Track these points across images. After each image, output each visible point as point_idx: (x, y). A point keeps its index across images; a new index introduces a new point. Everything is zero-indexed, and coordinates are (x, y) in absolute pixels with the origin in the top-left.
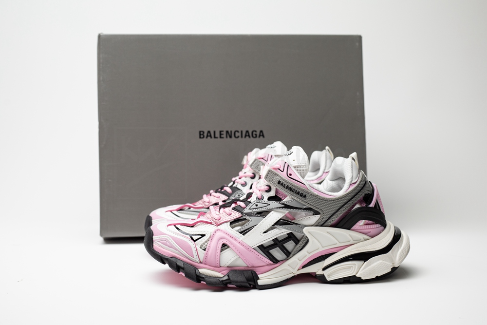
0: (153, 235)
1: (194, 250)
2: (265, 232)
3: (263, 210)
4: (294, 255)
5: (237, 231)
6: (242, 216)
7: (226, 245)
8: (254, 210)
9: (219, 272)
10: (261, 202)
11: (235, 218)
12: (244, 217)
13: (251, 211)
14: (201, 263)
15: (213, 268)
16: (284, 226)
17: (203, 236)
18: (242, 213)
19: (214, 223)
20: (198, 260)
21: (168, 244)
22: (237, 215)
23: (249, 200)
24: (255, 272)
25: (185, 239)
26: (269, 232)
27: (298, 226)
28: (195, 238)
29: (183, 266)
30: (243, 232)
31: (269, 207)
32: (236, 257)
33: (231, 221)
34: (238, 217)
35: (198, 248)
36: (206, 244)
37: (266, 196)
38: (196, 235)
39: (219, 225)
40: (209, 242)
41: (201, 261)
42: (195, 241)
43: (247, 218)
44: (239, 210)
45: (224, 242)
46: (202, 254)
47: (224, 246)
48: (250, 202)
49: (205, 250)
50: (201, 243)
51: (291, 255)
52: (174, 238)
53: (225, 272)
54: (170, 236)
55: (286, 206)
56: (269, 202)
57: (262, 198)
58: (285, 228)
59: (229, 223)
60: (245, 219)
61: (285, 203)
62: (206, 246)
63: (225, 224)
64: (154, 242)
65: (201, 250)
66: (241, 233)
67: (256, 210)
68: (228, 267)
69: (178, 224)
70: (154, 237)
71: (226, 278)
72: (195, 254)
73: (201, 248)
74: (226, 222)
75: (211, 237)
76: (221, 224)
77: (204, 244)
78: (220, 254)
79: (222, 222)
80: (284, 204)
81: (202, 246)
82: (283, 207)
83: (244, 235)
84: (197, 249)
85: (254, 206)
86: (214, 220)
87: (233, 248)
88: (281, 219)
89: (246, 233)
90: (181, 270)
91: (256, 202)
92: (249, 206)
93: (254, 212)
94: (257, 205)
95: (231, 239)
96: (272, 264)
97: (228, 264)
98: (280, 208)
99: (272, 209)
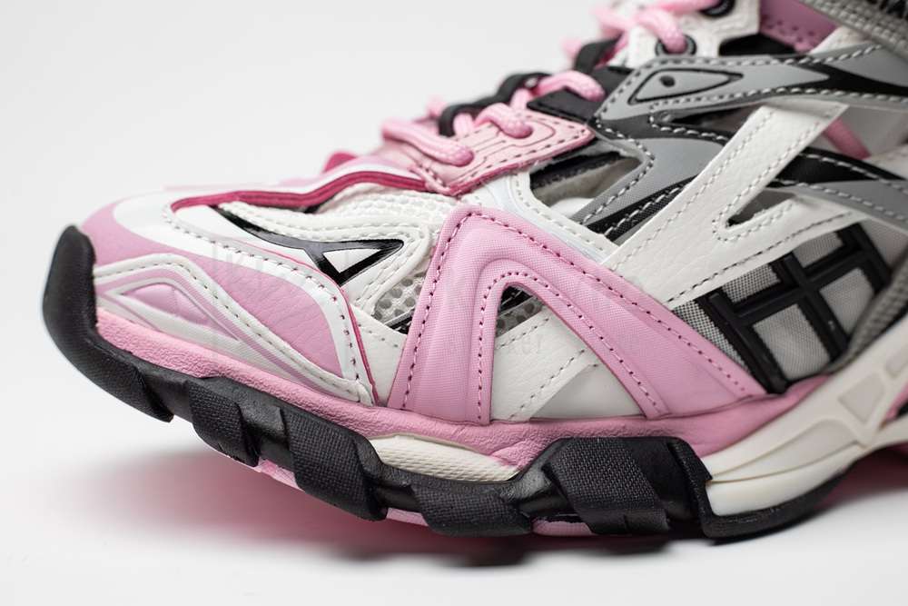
0: (92, 258)
1: (338, 328)
2: (733, 221)
3: (704, 102)
4: (866, 346)
5: (578, 218)
6: (593, 141)
7: (523, 297)
8: (661, 106)
9: (489, 453)
10: (684, 64)
11: (556, 147)
12: (607, 146)
13: (641, 109)
14: (379, 402)
15: (452, 429)
16: (830, 187)
17: (387, 247)
18: (592, 123)
19: (437, 185)
20: (362, 388)
21: (182, 300)
22: (565, 134)
23: (615, 62)
24: (685, 446)
25: (283, 272)
26: (758, 218)
27: (896, 185)
28: (341, 261)
29: (278, 425)
30: (615, 226)
31: (737, 89)
32: (582, 363)
33: (537, 166)
34: (569, 142)
35: (364, 315)
36: (408, 291)
37: (709, 37)
38: (345, 244)
39: (469, 191)
40: (426, 284)
41: (383, 393)
42: (340, 278)
43: (626, 146)
44: (567, 108)
45: (514, 279)
46: (385, 348)
47: (516, 302)
48: (624, 72)
49: (403, 326)
50: (378, 290)
51: (854, 348)
52: (213, 269)
53: (523, 452)
54: (196, 259)
55: (839, 80)
56: (731, 63)
57: (690, 46)
58: (833, 198)
59: (524, 179)
60: (614, 156)
61: (829, 61)
62: (410, 302)
63: (505, 182)
64: (100, 300)
65: (381, 328)
66: (597, 227)
67: (671, 104)
68: (533, 420)
69: (231, 197)
70: (97, 270)
71: (535, 481)
72: (345, 352)
73: (378, 316)
74: (511, 171)
75: (436, 254)
76: (480, 184)
77: (397, 294)
78: (494, 349)
79: (482, 172)
80: (821, 67)
81: (387, 305)
82: (818, 86)
83: (612, 237)
84: (356, 326)
85: (654, 87)
86: (437, 168)
87: (565, 312)
88: (808, 150)
89: (628, 227)
90: (267, 447)
91: (656, 66)
92: (627, 88)
93: (661, 114)
94: (668, 82)
95: (548, 263)
96: (761, 400)
97: (535, 406)
98: (803, 87)
99: (759, 95)
